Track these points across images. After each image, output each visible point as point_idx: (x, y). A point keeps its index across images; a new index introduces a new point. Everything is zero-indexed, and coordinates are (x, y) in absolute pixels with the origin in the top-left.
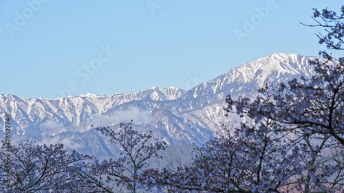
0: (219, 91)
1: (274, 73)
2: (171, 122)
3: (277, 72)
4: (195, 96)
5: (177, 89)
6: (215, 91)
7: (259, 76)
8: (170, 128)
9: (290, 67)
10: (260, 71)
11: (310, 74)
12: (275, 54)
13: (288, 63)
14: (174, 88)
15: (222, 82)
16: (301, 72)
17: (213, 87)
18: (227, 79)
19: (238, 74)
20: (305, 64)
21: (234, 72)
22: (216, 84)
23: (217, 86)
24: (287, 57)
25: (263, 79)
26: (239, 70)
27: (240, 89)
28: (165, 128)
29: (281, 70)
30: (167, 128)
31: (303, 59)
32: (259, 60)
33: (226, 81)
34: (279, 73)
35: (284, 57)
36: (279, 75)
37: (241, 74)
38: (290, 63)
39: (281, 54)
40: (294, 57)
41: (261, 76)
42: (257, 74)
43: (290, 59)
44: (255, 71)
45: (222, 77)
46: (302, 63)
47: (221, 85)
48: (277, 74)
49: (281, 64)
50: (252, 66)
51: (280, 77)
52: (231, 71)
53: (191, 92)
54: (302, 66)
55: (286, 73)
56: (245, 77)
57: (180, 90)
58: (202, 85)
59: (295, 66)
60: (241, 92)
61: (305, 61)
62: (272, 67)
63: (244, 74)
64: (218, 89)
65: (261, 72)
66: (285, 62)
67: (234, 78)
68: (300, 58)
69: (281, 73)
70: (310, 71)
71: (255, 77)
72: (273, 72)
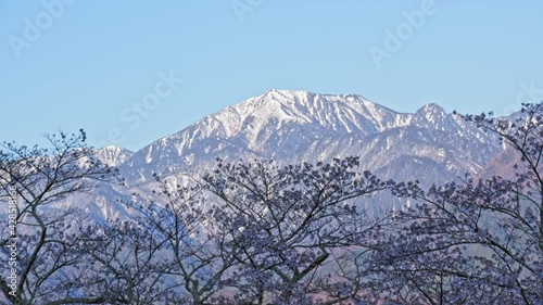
0: (186, 151)
1: (273, 121)
2: (110, 202)
3: (277, 119)
4: (149, 160)
5: (119, 150)
6: (180, 151)
7: (249, 127)
8: (108, 212)
9: (296, 111)
10: (250, 119)
11: (327, 122)
12: (274, 92)
13: (293, 106)
14: (113, 148)
15: (191, 137)
16: (313, 119)
17: (176, 145)
18: (200, 132)
19: (216, 123)
20: (319, 107)
21: (210, 120)
22: (181, 140)
23: (183, 144)
24: (291, 97)
25: (256, 131)
26: (217, 117)
27: (220, 147)
28: (102, 214)
29: (283, 116)
30: (105, 212)
31: (316, 99)
32: (249, 101)
33: (197, 136)
34: (280, 121)
35: (286, 96)
36: (280, 124)
37: (221, 124)
38: (297, 105)
39: (282, 92)
40: (303, 96)
41: (252, 127)
42: (246, 123)
43: (296, 99)
44: (243, 118)
45: (191, 129)
46: (315, 106)
47: (190, 141)
48: (277, 122)
49: (283, 107)
50: (238, 111)
51: (282, 128)
52: (206, 119)
53: (142, 153)
54: (314, 109)
55: (291, 122)
56: (227, 128)
57: (124, 151)
58: (159, 142)
59: (305, 110)
60: (222, 151)
61: (318, 102)
62: (269, 112)
63: (225, 124)
64: (185, 148)
65: (252, 120)
66: (289, 103)
67: (210, 130)
68: (311, 97)
69: (283, 122)
70: (327, 117)
71: (243, 129)
72: (271, 120)
